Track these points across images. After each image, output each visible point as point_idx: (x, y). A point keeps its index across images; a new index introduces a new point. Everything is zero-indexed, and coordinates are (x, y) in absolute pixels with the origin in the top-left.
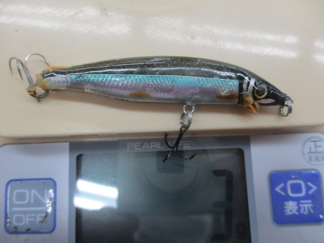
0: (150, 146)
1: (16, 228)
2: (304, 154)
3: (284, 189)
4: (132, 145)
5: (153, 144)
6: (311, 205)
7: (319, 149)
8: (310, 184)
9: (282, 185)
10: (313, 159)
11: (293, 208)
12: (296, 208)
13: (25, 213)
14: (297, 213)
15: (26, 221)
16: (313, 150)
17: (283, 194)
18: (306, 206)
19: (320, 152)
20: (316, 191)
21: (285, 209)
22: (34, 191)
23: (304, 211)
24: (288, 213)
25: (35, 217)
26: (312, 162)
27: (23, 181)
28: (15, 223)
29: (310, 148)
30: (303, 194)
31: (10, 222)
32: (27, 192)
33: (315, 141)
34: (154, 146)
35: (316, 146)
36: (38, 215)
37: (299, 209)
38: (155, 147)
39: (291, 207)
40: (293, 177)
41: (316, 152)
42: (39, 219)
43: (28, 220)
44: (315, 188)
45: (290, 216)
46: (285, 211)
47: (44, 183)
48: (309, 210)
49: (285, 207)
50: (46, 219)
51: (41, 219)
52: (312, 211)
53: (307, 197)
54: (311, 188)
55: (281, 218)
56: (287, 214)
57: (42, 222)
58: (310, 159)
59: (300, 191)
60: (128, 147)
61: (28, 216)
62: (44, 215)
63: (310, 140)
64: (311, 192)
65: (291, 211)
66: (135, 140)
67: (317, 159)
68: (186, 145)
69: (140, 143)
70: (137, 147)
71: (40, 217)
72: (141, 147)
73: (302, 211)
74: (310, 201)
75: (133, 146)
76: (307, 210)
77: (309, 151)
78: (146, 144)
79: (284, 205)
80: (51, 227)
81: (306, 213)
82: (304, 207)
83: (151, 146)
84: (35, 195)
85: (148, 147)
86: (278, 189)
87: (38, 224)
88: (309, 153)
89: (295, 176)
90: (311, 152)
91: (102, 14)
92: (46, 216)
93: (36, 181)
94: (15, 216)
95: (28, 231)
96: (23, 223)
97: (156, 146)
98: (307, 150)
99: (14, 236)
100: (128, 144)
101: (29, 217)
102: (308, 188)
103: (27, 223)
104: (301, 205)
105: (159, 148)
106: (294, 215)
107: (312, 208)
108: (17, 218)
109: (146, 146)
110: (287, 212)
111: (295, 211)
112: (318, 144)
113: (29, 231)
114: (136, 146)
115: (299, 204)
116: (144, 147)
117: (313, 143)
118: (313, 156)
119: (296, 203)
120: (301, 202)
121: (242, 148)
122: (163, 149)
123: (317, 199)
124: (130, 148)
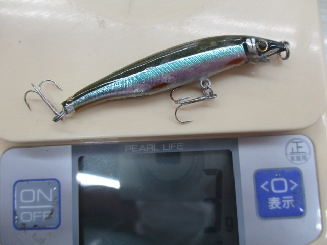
0: (146, 148)
1: (24, 224)
2: (286, 155)
3: (268, 186)
4: (129, 148)
5: (149, 147)
6: (293, 200)
7: (300, 150)
8: (291, 181)
9: (267, 183)
10: (295, 159)
11: (277, 204)
12: (279, 203)
13: (32, 211)
14: (279, 208)
15: (33, 218)
16: (295, 150)
17: (268, 190)
18: (288, 201)
20: (297, 188)
21: (269, 204)
22: (39, 191)
23: (286, 205)
24: (272, 207)
26: (294, 162)
27: (29, 182)
28: (22, 220)
29: (292, 149)
30: (285, 190)
31: (18, 220)
32: (33, 191)
33: (297, 143)
35: (298, 147)
36: (44, 213)
37: (281, 204)
38: (151, 149)
39: (274, 203)
40: (277, 175)
41: (298, 152)
42: (45, 217)
43: (34, 217)
44: (296, 185)
45: (273, 211)
46: (269, 206)
47: (49, 183)
48: (290, 205)
49: (269, 203)
50: (51, 216)
51: (47, 216)
52: (293, 206)
53: (289, 193)
54: (293, 185)
55: (265, 213)
56: (271, 208)
57: (48, 219)
58: (293, 159)
59: (283, 188)
60: (126, 149)
61: (34, 213)
62: (50, 212)
63: (292, 141)
64: (292, 189)
65: (274, 206)
66: (132, 142)
67: (299, 159)
68: (179, 147)
69: (137, 146)
70: (134, 150)
71: (46, 214)
72: (138, 149)
73: (284, 206)
74: (291, 197)
75: (131, 148)
76: (288, 205)
77: (291, 151)
78: (142, 146)
79: (268, 201)
81: (288, 207)
82: (286, 203)
83: (147, 148)
84: (40, 194)
85: (144, 149)
86: (262, 186)
87: (44, 220)
88: (291, 153)
90: (293, 153)
91: (100, 26)
92: (51, 214)
93: (41, 181)
94: (22, 214)
95: (36, 227)
96: (31, 220)
97: (152, 148)
98: (289, 150)
99: (23, 231)
100: (126, 147)
101: (36, 215)
102: (290, 185)
103: (34, 220)
104: (283, 201)
105: (155, 150)
106: (277, 209)
107: (293, 203)
108: (24, 215)
109: (142, 148)
110: (271, 207)
111: (277, 206)
112: (300, 145)
114: (133, 148)
115: (281, 199)
116: (140, 149)
117: (295, 144)
118: (295, 156)
119: (279, 198)
120: (284, 197)
121: (231, 149)
122: (158, 151)
123: (298, 195)
124: (127, 150)
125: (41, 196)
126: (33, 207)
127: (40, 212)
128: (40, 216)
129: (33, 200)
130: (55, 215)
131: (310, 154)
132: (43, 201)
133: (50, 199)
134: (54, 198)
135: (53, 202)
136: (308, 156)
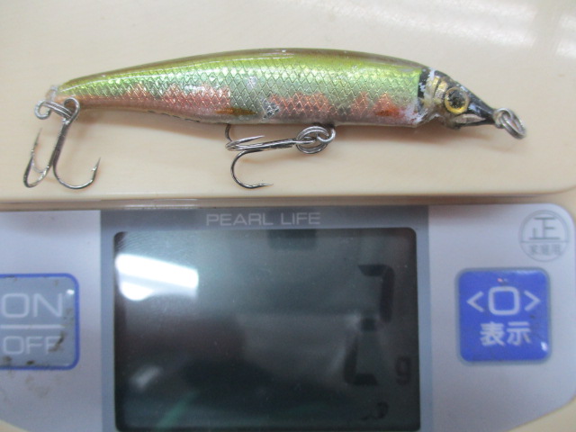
0: (247, 220)
1: (8, 359)
2: (522, 242)
3: (483, 302)
4: (215, 218)
5: (252, 217)
6: (527, 330)
7: (550, 234)
8: (528, 294)
9: (480, 295)
10: (539, 250)
11: (496, 335)
12: (501, 334)
13: (24, 334)
14: (501, 343)
15: (25, 348)
16: (540, 234)
17: (481, 309)
18: (518, 331)
19: (552, 238)
20: (538, 307)
21: (482, 336)
22: (37, 297)
23: (515, 339)
24: (487, 342)
25: (42, 341)
26: (536, 256)
27: (19, 279)
28: (6, 352)
29: (534, 231)
30: (515, 311)
32: (25, 296)
33: (544, 219)
34: (253, 220)
35: (546, 228)
36: (48, 338)
37: (505, 338)
38: (257, 223)
39: (492, 333)
40: (500, 280)
41: (544, 238)
42: (48, 346)
43: (29, 346)
44: (536, 300)
45: (491, 349)
46: (482, 339)
47: (57, 283)
48: (523, 340)
49: (482, 333)
50: (61, 345)
51: (53, 345)
52: (528, 340)
53: (522, 316)
54: (529, 300)
55: (473, 351)
56: (485, 344)
57: (54, 350)
58: (533, 250)
59: (510, 305)
60: (208, 221)
61: (29, 338)
62: (58, 338)
63: (535, 216)
64: (529, 308)
65: (492, 339)
66: (220, 208)
67: (545, 250)
68: (312, 221)
69: (229, 215)
70: (224, 222)
71: (51, 341)
72: (232, 222)
73: (510, 340)
74: (526, 323)
75: (217, 220)
76: (519, 338)
77: (531, 236)
78: (240, 215)
79: (480, 329)
80: (71, 358)
81: (517, 343)
82: (515, 334)
83: (250, 220)
84: (40, 305)
85: (244, 221)
86: (471, 302)
87: (47, 353)
88: (531, 239)
89: (502, 278)
90: (535, 238)
92: (61, 341)
93: (42, 278)
94: (5, 339)
95: (30, 365)
96: (21, 352)
97: (259, 220)
98: (528, 234)
99: (5, 372)
100: (208, 216)
101: (32, 342)
102: (525, 301)
103: (28, 352)
104: (510, 330)
105: (264, 223)
106: (497, 346)
107: (528, 334)
108: (9, 341)
109: (240, 219)
110: (485, 341)
111: (498, 340)
112: (550, 223)
113: (32, 365)
114: (222, 220)
115: (506, 327)
116: (236, 222)
117: (540, 222)
118: (539, 244)
119: (500, 326)
120: (511, 324)
121: (413, 227)
122: (271, 225)
123: (539, 320)
124: (211, 223)
125: (41, 306)
126: (26, 327)
127: (39, 338)
128: (39, 345)
129: (26, 314)
130: (69, 344)
131: (567, 241)
132: (45, 317)
133: (59, 313)
134: (67, 311)
135: (65, 318)
136: (563, 245)
